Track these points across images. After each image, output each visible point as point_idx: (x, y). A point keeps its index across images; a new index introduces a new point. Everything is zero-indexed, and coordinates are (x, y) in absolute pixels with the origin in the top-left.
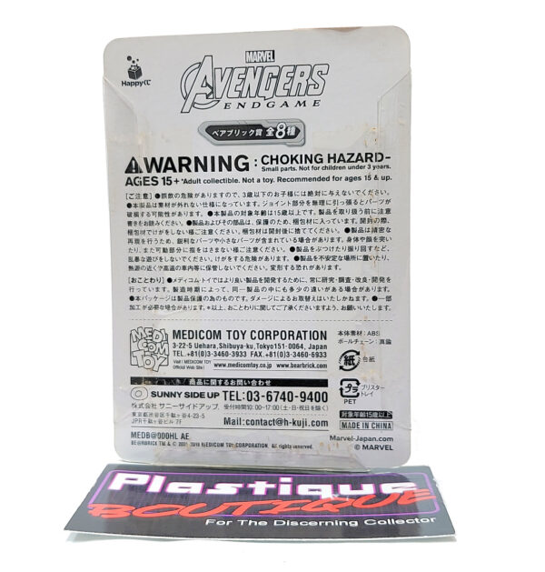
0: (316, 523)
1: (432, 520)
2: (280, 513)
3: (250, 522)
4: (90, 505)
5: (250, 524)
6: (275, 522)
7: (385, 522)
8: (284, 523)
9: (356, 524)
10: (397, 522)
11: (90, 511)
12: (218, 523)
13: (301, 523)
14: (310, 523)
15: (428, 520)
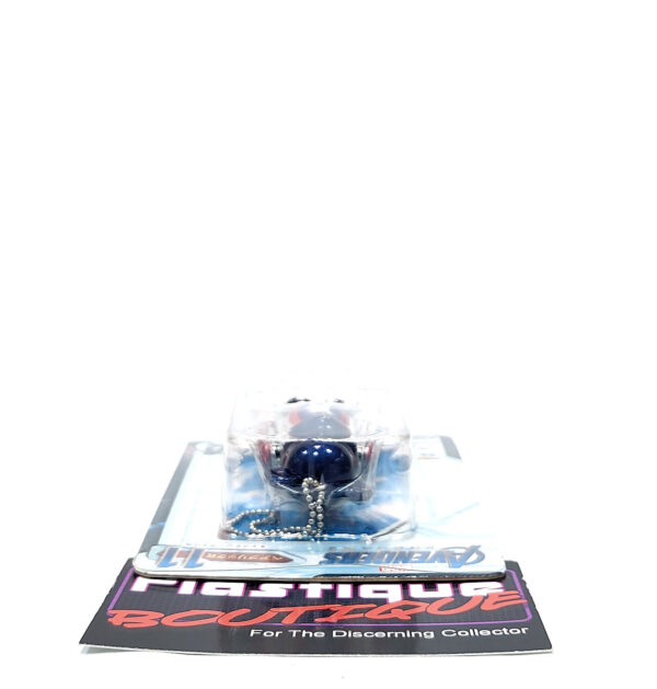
0: (384, 634)
1: (523, 630)
2: (340, 621)
3: (304, 633)
4: (110, 612)
5: (304, 635)
6: (334, 632)
7: (467, 634)
8: (345, 634)
9: (432, 635)
10: (481, 632)
11: (110, 620)
12: (265, 634)
13: (365, 634)
14: (377, 635)
15: (519, 632)
